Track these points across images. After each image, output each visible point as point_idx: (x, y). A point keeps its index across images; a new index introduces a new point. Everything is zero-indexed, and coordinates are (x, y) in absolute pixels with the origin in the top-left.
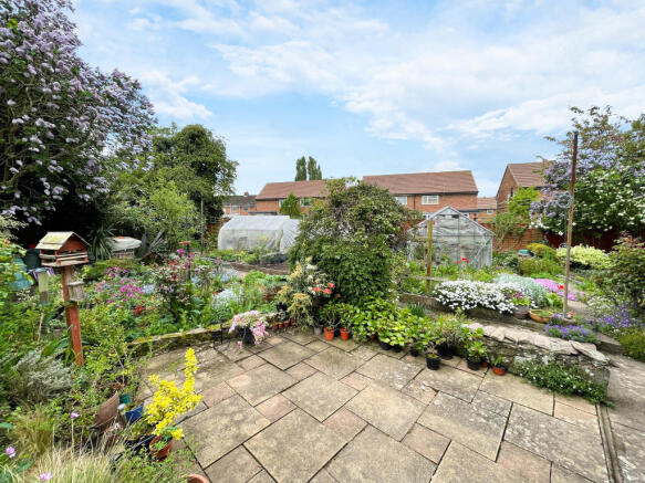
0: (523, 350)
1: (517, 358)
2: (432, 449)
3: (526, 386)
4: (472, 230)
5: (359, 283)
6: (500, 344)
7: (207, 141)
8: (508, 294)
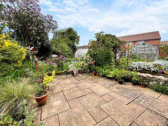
0: (153, 80)
1: (150, 82)
2: (108, 99)
3: (151, 91)
4: (150, 48)
5: (101, 61)
6: (144, 78)
7: (72, 31)
8: (155, 66)
